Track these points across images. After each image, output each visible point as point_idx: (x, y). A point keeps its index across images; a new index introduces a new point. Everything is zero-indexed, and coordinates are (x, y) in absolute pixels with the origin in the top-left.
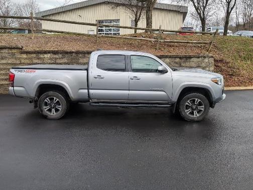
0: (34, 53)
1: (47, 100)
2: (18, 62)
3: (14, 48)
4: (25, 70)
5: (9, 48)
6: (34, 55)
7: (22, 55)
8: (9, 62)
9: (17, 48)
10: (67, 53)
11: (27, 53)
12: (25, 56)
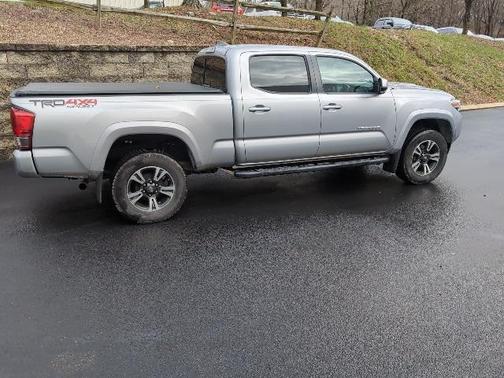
1: (137, 176)
4: (66, 99)
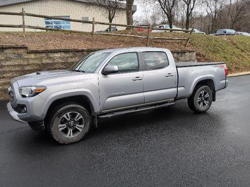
0: (44, 53)
2: (26, 63)
3: (20, 48)
5: (14, 48)
6: (44, 55)
7: (30, 54)
8: (16, 63)
9: (23, 48)
10: (78, 51)
11: (36, 52)
12: (33, 56)
